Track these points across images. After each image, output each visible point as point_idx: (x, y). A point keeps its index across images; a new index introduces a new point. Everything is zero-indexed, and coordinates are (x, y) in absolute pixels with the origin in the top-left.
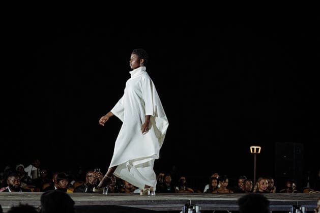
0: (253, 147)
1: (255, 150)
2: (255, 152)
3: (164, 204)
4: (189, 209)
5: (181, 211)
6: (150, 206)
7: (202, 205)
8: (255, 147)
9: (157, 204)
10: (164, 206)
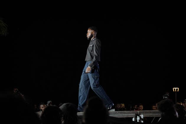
0: (174, 88)
1: (176, 90)
2: (176, 91)
3: (124, 114)
4: (138, 116)
5: (133, 118)
6: (116, 115)
7: (145, 114)
8: (176, 88)
9: (120, 114)
10: (124, 115)
